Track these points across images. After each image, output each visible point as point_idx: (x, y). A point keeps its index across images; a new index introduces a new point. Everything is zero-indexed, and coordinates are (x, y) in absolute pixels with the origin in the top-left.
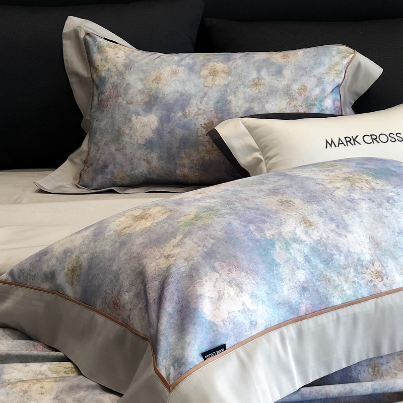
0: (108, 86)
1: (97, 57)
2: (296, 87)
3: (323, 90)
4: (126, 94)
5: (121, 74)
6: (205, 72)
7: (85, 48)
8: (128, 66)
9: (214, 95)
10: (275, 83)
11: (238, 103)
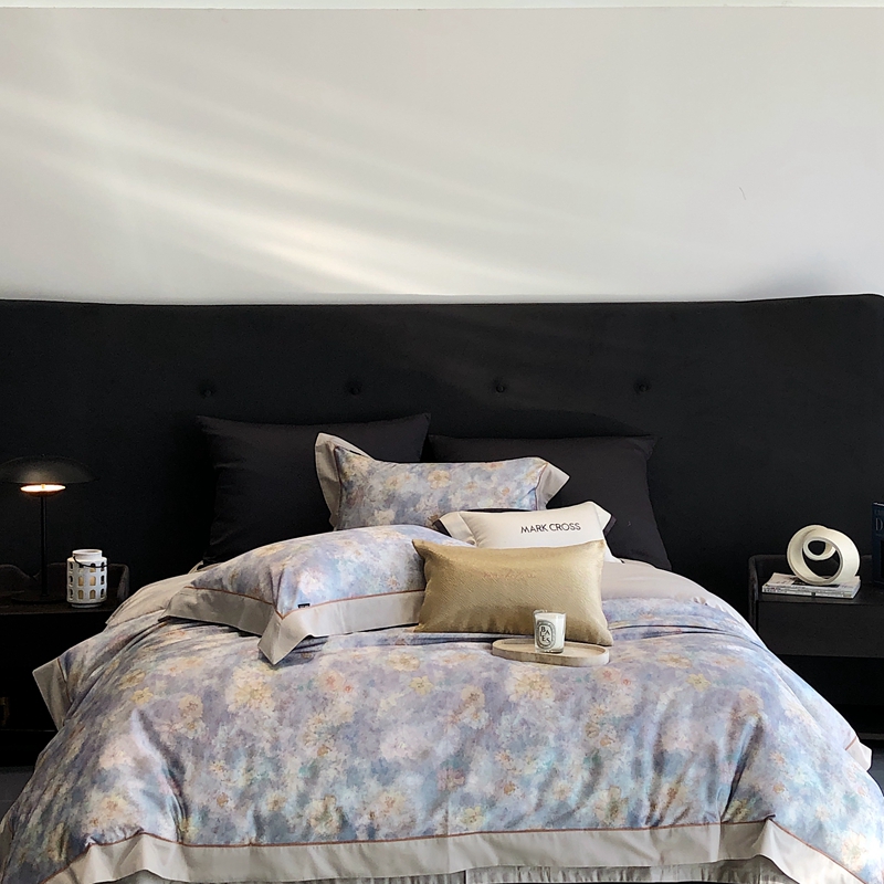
0: (355, 488)
1: (345, 466)
2: (501, 489)
3: (522, 492)
4: (370, 494)
5: (365, 479)
6: (431, 477)
7: (335, 459)
8: (370, 473)
9: (438, 495)
10: (485, 486)
11: (456, 501)
